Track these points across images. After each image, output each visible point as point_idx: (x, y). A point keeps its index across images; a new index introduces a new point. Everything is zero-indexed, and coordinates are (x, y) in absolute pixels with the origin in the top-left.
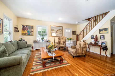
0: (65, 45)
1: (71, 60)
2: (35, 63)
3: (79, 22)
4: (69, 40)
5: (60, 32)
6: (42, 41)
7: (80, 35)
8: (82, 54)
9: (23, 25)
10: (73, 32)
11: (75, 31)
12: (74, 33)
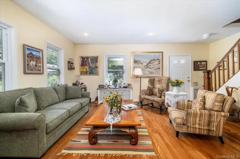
0: (163, 97)
1: (168, 141)
2: (83, 131)
3: (211, 34)
4: (174, 86)
5: (157, 66)
6: (113, 86)
7: (217, 72)
8: (209, 130)
9: (82, 57)
10: (195, 63)
11: (201, 62)
12: (198, 66)
